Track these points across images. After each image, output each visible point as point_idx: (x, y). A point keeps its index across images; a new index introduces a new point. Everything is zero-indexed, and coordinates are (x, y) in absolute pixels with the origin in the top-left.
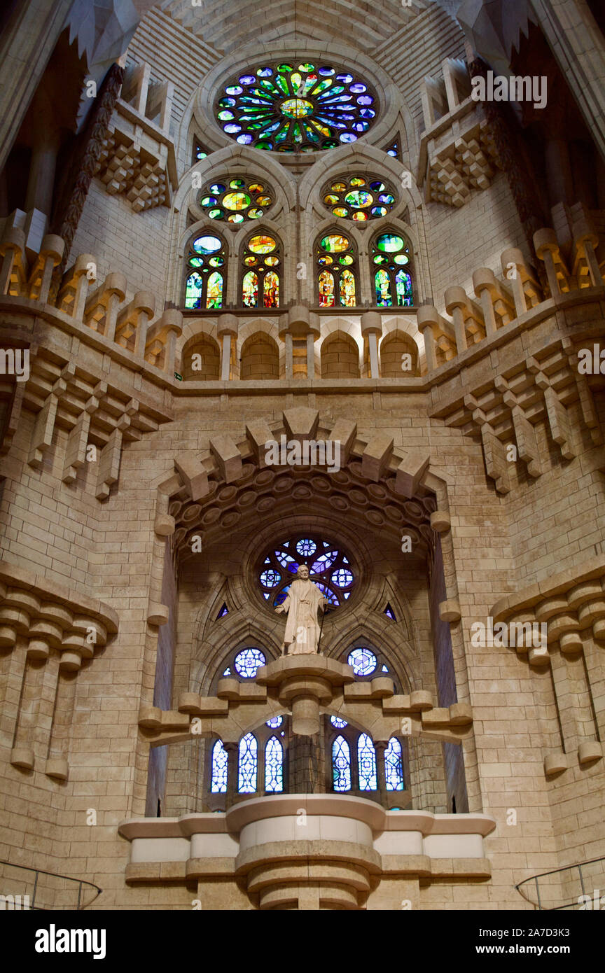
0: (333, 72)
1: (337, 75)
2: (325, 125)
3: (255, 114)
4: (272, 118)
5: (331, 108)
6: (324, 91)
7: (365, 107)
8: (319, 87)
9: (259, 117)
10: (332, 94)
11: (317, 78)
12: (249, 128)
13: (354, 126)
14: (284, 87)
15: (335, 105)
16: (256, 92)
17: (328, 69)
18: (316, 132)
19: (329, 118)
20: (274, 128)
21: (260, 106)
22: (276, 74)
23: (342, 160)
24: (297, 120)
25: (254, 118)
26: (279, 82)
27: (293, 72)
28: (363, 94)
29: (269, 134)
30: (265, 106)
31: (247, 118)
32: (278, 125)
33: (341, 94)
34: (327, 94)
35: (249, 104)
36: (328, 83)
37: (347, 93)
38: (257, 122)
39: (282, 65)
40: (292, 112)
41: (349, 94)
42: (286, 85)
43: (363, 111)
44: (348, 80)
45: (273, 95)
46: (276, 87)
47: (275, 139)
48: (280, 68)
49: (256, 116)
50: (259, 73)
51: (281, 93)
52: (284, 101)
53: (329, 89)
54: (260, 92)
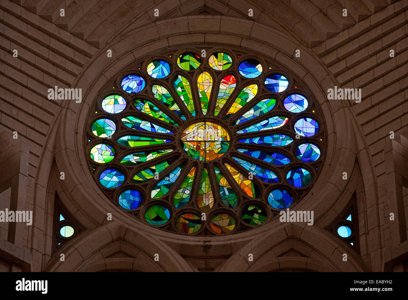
0: (260, 68)
1: (266, 75)
2: (245, 174)
3: (147, 150)
4: (170, 159)
5: (256, 141)
6: (246, 108)
7: (306, 140)
8: (238, 100)
9: (150, 157)
10: (257, 113)
11: (237, 82)
12: (136, 178)
13: (289, 176)
14: (188, 99)
15: (262, 135)
16: (146, 108)
17: (253, 63)
18: (234, 188)
19: (252, 161)
20: (173, 177)
21: (153, 135)
22: (176, 72)
23: (271, 249)
24: (206, 165)
25: (143, 159)
26: (179, 89)
27: (201, 70)
28: (303, 115)
29: (166, 190)
30: (161, 136)
31: (133, 159)
32: (178, 172)
33: (270, 115)
34: (250, 114)
35: (138, 132)
36: (252, 91)
37: (280, 111)
38: (147, 166)
39: (184, 55)
40: (198, 148)
41: (283, 113)
42: (190, 96)
43: (303, 148)
44: (283, 85)
45: (171, 114)
46: (177, 99)
47: (173, 199)
48: (182, 61)
49: (147, 153)
50: (151, 69)
51: (184, 110)
52: (186, 125)
53: (253, 104)
54: (151, 108)
